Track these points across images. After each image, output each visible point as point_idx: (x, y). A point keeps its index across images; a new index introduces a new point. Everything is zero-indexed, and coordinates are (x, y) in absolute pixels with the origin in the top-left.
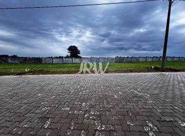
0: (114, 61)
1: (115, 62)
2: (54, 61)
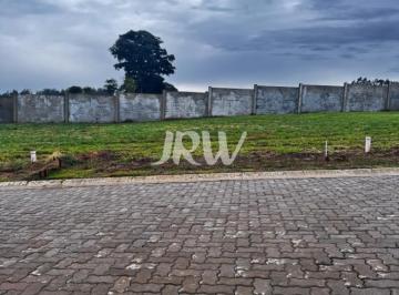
0: (379, 103)
1: (386, 110)
2: (74, 108)
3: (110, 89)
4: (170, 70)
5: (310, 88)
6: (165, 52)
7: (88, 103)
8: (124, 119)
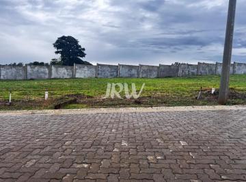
3: (54, 63)
4: (83, 55)
5: (123, 66)
6: (80, 46)
7: (10, 70)
8: (29, 78)
